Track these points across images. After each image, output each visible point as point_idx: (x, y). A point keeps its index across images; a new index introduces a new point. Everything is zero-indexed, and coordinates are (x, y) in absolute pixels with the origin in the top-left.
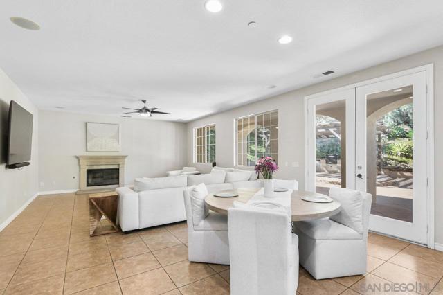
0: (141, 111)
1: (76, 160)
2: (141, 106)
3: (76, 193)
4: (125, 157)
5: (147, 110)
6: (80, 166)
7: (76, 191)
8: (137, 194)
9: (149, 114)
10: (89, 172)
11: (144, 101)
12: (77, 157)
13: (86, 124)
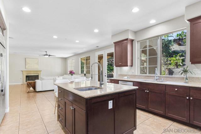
0: (45, 55)
1: (22, 72)
2: (45, 53)
3: (22, 84)
4: (41, 71)
5: (47, 55)
6: (23, 74)
7: (21, 83)
8: (41, 81)
9: (48, 56)
10: (27, 77)
11: (46, 52)
12: (22, 71)
13: (25, 58)
